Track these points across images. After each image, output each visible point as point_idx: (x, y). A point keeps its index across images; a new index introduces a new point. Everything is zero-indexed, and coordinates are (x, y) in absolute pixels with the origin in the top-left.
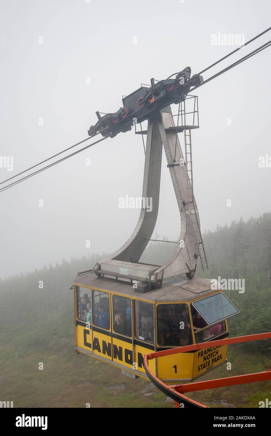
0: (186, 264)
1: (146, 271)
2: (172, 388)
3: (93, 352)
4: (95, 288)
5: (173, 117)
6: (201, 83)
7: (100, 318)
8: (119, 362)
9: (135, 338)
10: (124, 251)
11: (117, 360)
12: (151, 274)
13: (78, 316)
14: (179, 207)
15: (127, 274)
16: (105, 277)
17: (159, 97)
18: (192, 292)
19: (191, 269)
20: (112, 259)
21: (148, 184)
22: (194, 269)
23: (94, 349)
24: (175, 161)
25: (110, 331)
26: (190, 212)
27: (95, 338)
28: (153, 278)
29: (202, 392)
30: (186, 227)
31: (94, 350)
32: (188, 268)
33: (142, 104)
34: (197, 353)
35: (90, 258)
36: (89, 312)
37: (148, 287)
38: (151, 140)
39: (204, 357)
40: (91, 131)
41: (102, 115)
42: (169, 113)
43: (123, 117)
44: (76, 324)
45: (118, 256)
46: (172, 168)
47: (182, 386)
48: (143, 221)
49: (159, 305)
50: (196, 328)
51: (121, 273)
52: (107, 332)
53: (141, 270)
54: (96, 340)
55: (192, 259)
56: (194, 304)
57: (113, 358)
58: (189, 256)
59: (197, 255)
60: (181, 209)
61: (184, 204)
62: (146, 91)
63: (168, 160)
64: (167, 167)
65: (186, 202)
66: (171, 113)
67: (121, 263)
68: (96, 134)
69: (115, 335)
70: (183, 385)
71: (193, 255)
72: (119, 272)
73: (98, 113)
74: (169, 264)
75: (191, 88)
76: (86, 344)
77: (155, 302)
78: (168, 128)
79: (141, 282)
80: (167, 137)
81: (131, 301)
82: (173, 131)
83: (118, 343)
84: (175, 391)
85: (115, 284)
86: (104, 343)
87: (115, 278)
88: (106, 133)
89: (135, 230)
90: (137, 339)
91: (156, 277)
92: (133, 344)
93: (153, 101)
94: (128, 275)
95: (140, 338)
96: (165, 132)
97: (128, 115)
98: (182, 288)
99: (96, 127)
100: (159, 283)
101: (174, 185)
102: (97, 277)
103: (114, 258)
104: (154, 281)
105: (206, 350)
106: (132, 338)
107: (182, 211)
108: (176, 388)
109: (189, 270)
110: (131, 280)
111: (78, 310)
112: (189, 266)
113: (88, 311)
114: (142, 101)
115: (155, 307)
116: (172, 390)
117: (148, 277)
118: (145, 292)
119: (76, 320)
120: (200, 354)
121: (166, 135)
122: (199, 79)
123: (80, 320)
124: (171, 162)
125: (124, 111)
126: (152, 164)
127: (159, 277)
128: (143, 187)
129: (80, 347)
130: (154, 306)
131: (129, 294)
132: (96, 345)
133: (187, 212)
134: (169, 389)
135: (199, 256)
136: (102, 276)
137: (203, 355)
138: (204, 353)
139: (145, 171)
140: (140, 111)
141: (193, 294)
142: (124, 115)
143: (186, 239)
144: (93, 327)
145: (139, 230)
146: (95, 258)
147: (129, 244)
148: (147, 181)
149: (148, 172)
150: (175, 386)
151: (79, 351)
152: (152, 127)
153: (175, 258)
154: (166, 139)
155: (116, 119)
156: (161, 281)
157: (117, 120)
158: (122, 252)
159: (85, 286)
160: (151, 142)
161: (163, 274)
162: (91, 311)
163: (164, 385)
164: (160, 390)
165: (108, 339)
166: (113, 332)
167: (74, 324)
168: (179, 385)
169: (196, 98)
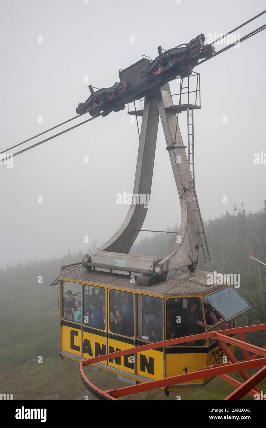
0: (189, 255)
1: (149, 262)
2: (106, 393)
3: (82, 356)
4: (87, 282)
5: (172, 96)
6: (213, 54)
7: (93, 316)
8: (117, 366)
9: (138, 338)
10: (114, 242)
11: (113, 364)
12: (155, 264)
13: (63, 315)
14: (179, 193)
15: (124, 266)
16: (96, 270)
17: (167, 68)
18: (202, 285)
19: (194, 261)
20: (103, 251)
21: (142, 169)
22: (196, 261)
23: (84, 352)
24: (175, 143)
25: (105, 331)
26: (192, 199)
27: (85, 339)
28: (158, 269)
29: (137, 396)
30: (188, 215)
31: (84, 354)
32: (191, 259)
33: (144, 77)
34: (210, 352)
35: (26, 264)
36: (78, 310)
37: (153, 279)
38: (148, 120)
39: (215, 358)
40: (80, 109)
41: (95, 90)
42: (168, 91)
43: (120, 92)
44: (61, 324)
45: (108, 247)
46: (172, 151)
47: (116, 390)
48: (135, 210)
49: (168, 299)
50: (208, 326)
51: (116, 265)
52: (101, 332)
53: (142, 261)
54: (86, 343)
55: (194, 250)
56: (207, 297)
57: (109, 362)
58: (191, 247)
59: (198, 245)
60: (181, 196)
61: (185, 190)
62: (149, 63)
63: (167, 141)
64: (166, 150)
65: (187, 187)
66: (169, 91)
67: (116, 254)
68: (85, 112)
69: (111, 335)
70: (118, 389)
71: (195, 245)
72: (114, 265)
73: (90, 87)
74: (173, 254)
75: (200, 60)
76: (73, 347)
77: (165, 296)
78: (168, 107)
79: (142, 274)
80: (167, 117)
81: (134, 296)
82: (174, 110)
83: (115, 344)
84: (109, 395)
85: (110, 278)
86: (97, 345)
87: (109, 271)
88: (95, 113)
89: (126, 219)
90: (139, 339)
91: (162, 268)
92: (135, 344)
93: (160, 72)
94: (126, 268)
95: (144, 337)
96: (164, 111)
97: (126, 90)
98: (189, 280)
99: (87, 104)
100: (164, 275)
101: (174, 170)
102: (86, 270)
103: (105, 249)
104: (160, 273)
105: (217, 350)
106: (133, 338)
107: (182, 198)
108: (110, 393)
109: (192, 261)
110: (130, 272)
111: (63, 308)
112: (192, 257)
113: (76, 309)
114: (146, 73)
115: (164, 302)
116: (106, 395)
117: (152, 269)
118: (149, 286)
119: (61, 320)
120: (212, 354)
121: (166, 115)
122: (212, 50)
123: (66, 320)
124: (171, 144)
125: (121, 85)
126: (147, 147)
127: (165, 269)
128: (136, 172)
129: (65, 351)
130: (163, 300)
131: (131, 288)
132: (87, 347)
133: (188, 199)
134: (104, 394)
135: (200, 246)
136: (92, 269)
137: (214, 356)
138: (215, 353)
139: (139, 154)
140: (141, 85)
141: (203, 287)
142: (121, 89)
143: (188, 227)
144: (83, 327)
145: (131, 220)
146: (32, 264)
147: (120, 235)
148: (141, 166)
149: (143, 155)
150: (110, 391)
151: (64, 355)
152: (149, 106)
153: (178, 248)
154: (166, 119)
155: (111, 94)
156: (166, 273)
157: (112, 96)
158: (112, 242)
159: (73, 281)
160: (148, 122)
161: (168, 266)
162: (81, 309)
163: (99, 390)
164: (95, 397)
165: (102, 341)
166: (110, 332)
167: (58, 324)
168: (113, 390)
169: (199, 75)
